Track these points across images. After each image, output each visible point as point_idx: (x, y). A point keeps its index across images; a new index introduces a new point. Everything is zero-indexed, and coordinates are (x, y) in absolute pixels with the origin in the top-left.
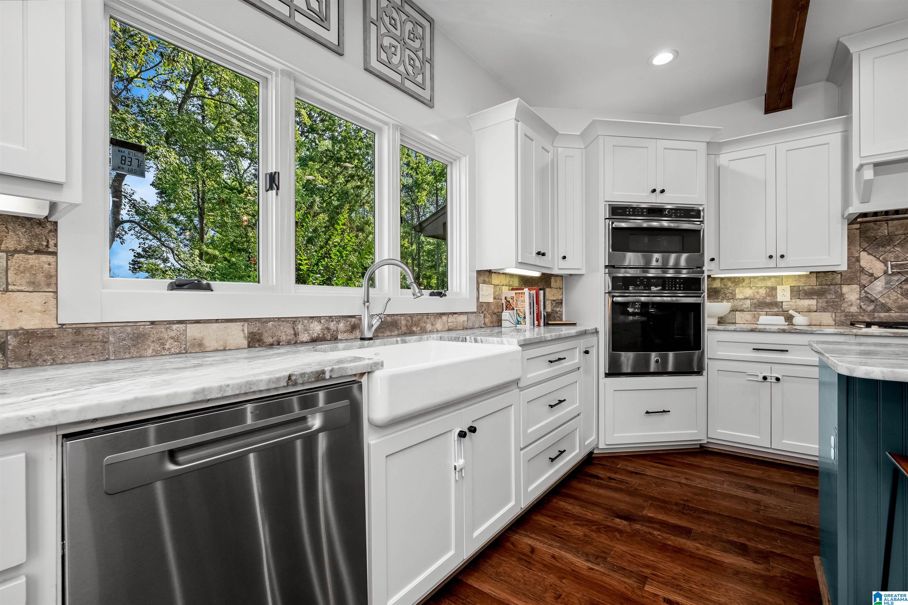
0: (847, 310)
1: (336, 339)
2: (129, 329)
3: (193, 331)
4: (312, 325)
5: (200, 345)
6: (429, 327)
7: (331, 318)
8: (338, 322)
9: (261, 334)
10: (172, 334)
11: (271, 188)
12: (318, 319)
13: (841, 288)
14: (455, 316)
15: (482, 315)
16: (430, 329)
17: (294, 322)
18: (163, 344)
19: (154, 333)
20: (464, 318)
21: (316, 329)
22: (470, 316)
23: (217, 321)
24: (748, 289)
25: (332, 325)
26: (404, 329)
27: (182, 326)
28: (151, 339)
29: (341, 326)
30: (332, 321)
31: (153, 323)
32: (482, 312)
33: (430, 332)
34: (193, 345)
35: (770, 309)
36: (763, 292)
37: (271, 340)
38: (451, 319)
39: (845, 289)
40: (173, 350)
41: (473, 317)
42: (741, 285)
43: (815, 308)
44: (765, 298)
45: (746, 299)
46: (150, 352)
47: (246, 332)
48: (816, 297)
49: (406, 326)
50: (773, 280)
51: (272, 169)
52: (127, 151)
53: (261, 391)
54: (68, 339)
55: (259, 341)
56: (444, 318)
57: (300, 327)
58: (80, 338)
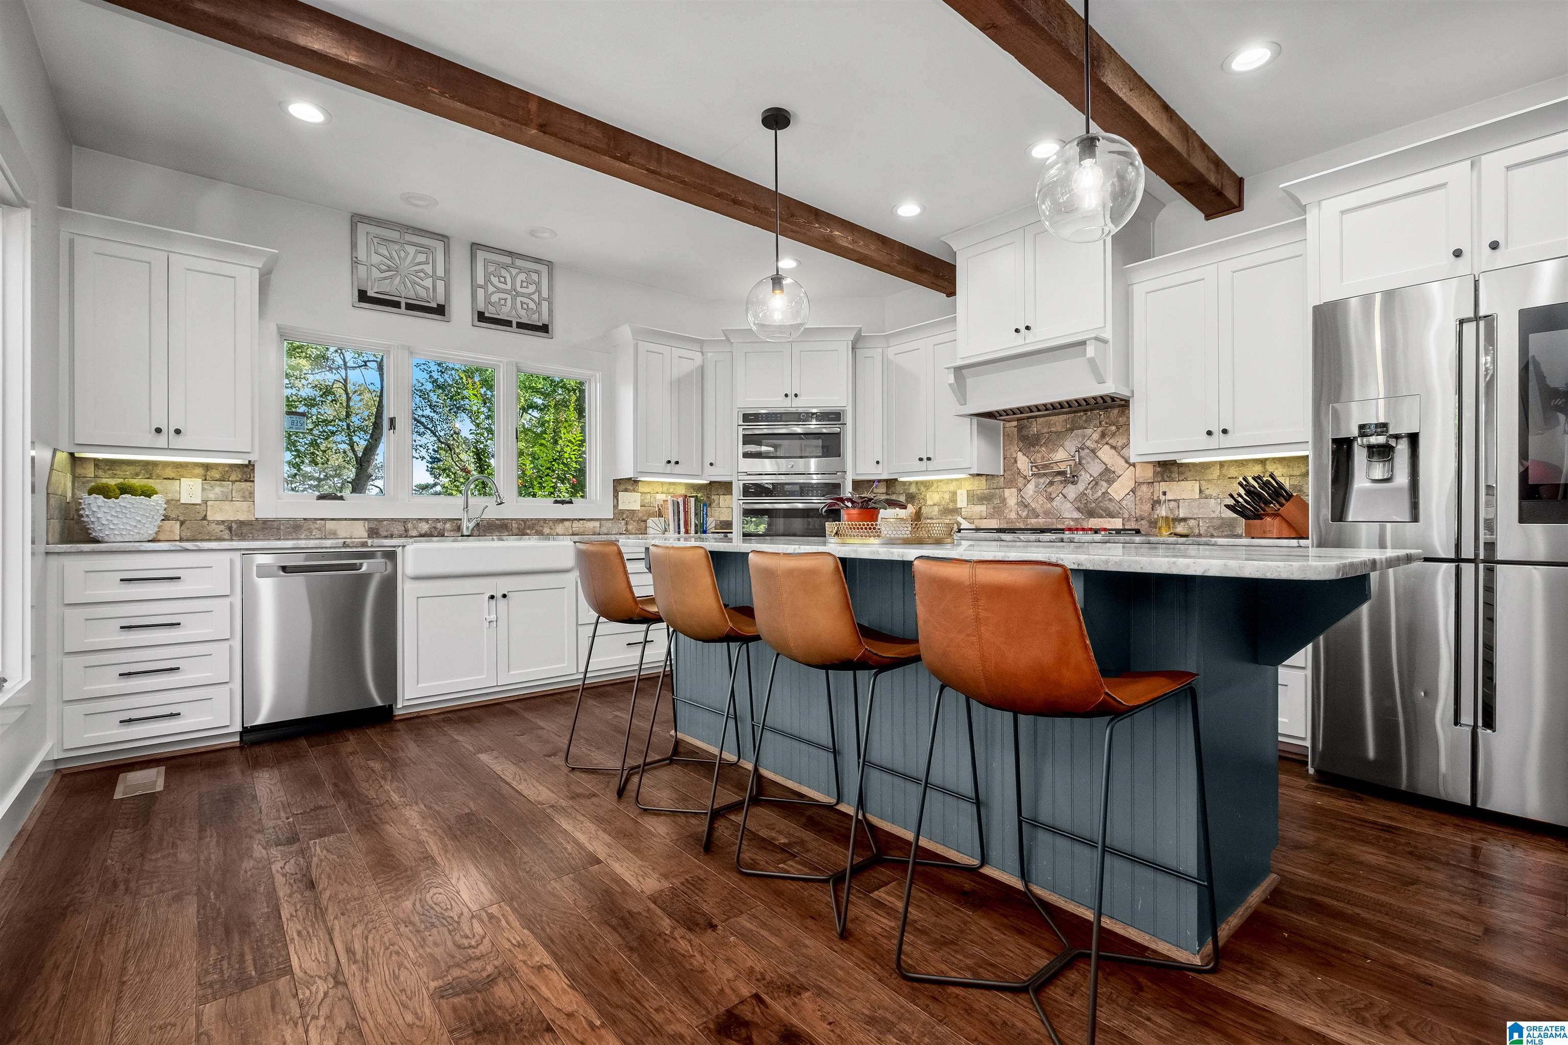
0: (1008, 517)
1: (443, 536)
2: (291, 522)
3: (330, 525)
4: (420, 525)
5: (335, 534)
6: (546, 530)
7: (438, 520)
8: (445, 523)
9: (378, 529)
10: (317, 526)
11: (391, 429)
12: (427, 520)
13: (1004, 492)
14: (581, 522)
15: (623, 522)
16: (548, 532)
17: (405, 522)
18: (311, 532)
19: (306, 525)
20: (597, 524)
21: (425, 527)
22: (604, 523)
23: (346, 519)
24: (936, 493)
25: (439, 525)
26: (515, 531)
27: (323, 522)
28: (304, 528)
29: (448, 526)
30: (439, 522)
31: (305, 519)
32: (623, 519)
33: (548, 535)
34: (330, 534)
35: (952, 516)
36: (947, 496)
37: (385, 534)
38: (575, 524)
39: (1007, 492)
40: (317, 536)
41: (609, 524)
42: (930, 490)
43: (984, 514)
44: (948, 504)
45: (935, 505)
46: (303, 536)
47: (367, 526)
48: (985, 503)
49: (518, 528)
50: (954, 483)
51: (392, 416)
52: (294, 417)
53: (326, 548)
54: (260, 526)
55: (376, 533)
56: (567, 524)
57: (410, 525)
58: (266, 526)
